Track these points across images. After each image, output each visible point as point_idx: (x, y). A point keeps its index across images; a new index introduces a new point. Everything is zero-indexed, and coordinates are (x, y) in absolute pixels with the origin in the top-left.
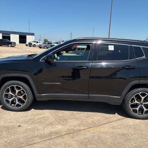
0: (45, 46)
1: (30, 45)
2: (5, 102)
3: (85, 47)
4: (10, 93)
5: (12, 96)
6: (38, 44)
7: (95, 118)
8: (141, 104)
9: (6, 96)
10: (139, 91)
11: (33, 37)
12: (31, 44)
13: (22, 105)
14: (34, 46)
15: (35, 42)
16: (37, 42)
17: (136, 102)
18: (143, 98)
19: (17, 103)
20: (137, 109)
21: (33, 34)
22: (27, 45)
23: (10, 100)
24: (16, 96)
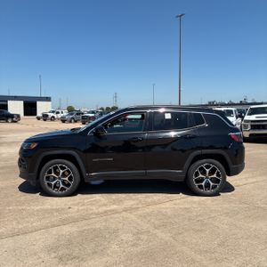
0: (73, 118)
1: (45, 117)
2: (47, 186)
3: (140, 116)
4: (53, 174)
5: (55, 178)
6: (60, 116)
7: (155, 198)
8: (207, 178)
9: (48, 178)
10: (203, 163)
11: (49, 103)
12: (47, 116)
13: (68, 189)
14: (53, 119)
15: (53, 112)
16: (58, 113)
17: (201, 176)
18: (208, 171)
19: (62, 186)
20: (203, 184)
21: (48, 99)
22: (39, 118)
23: (53, 183)
24: (59, 178)
